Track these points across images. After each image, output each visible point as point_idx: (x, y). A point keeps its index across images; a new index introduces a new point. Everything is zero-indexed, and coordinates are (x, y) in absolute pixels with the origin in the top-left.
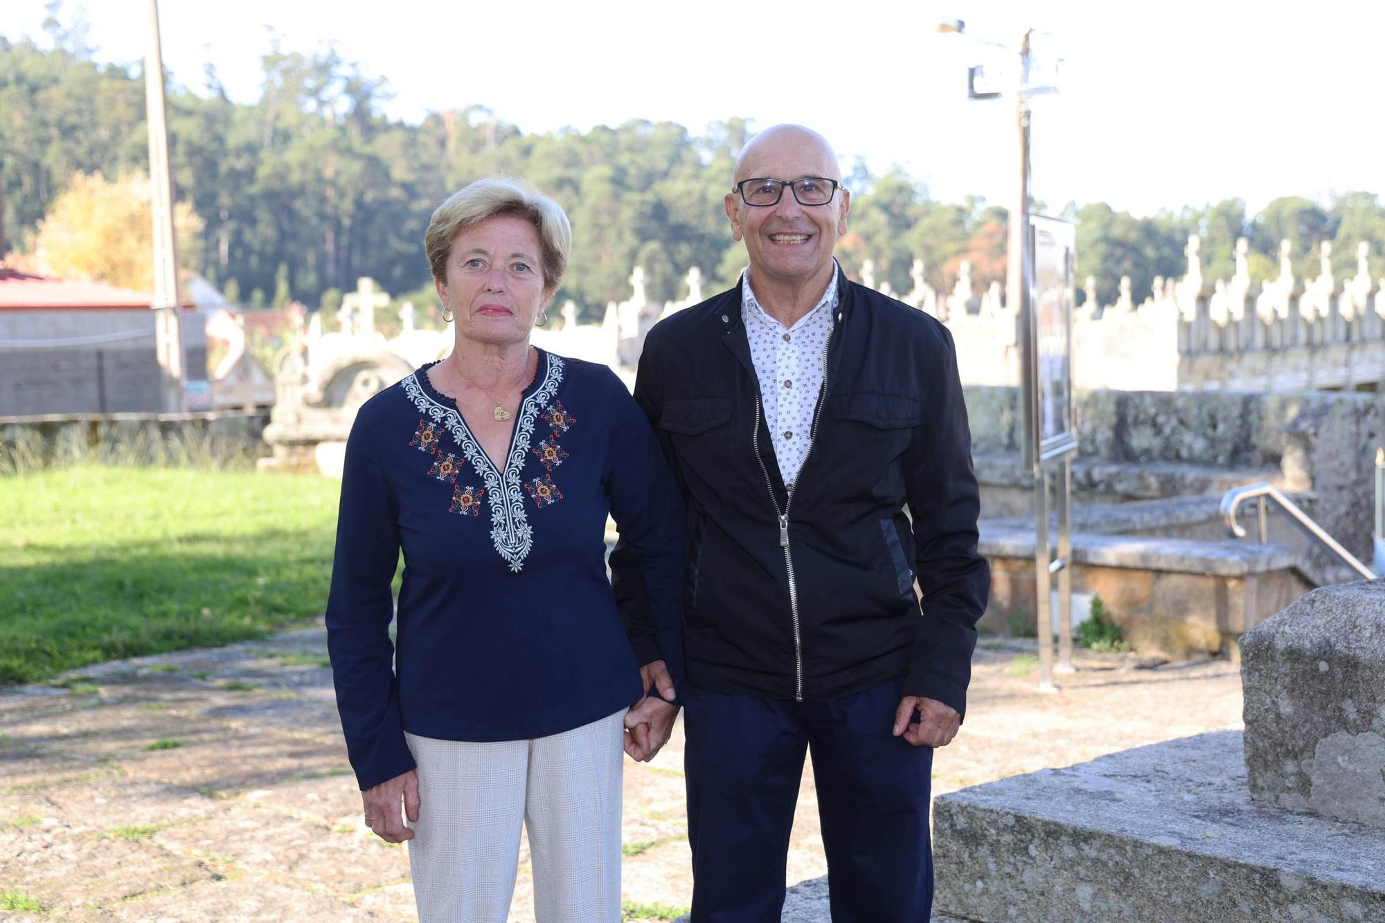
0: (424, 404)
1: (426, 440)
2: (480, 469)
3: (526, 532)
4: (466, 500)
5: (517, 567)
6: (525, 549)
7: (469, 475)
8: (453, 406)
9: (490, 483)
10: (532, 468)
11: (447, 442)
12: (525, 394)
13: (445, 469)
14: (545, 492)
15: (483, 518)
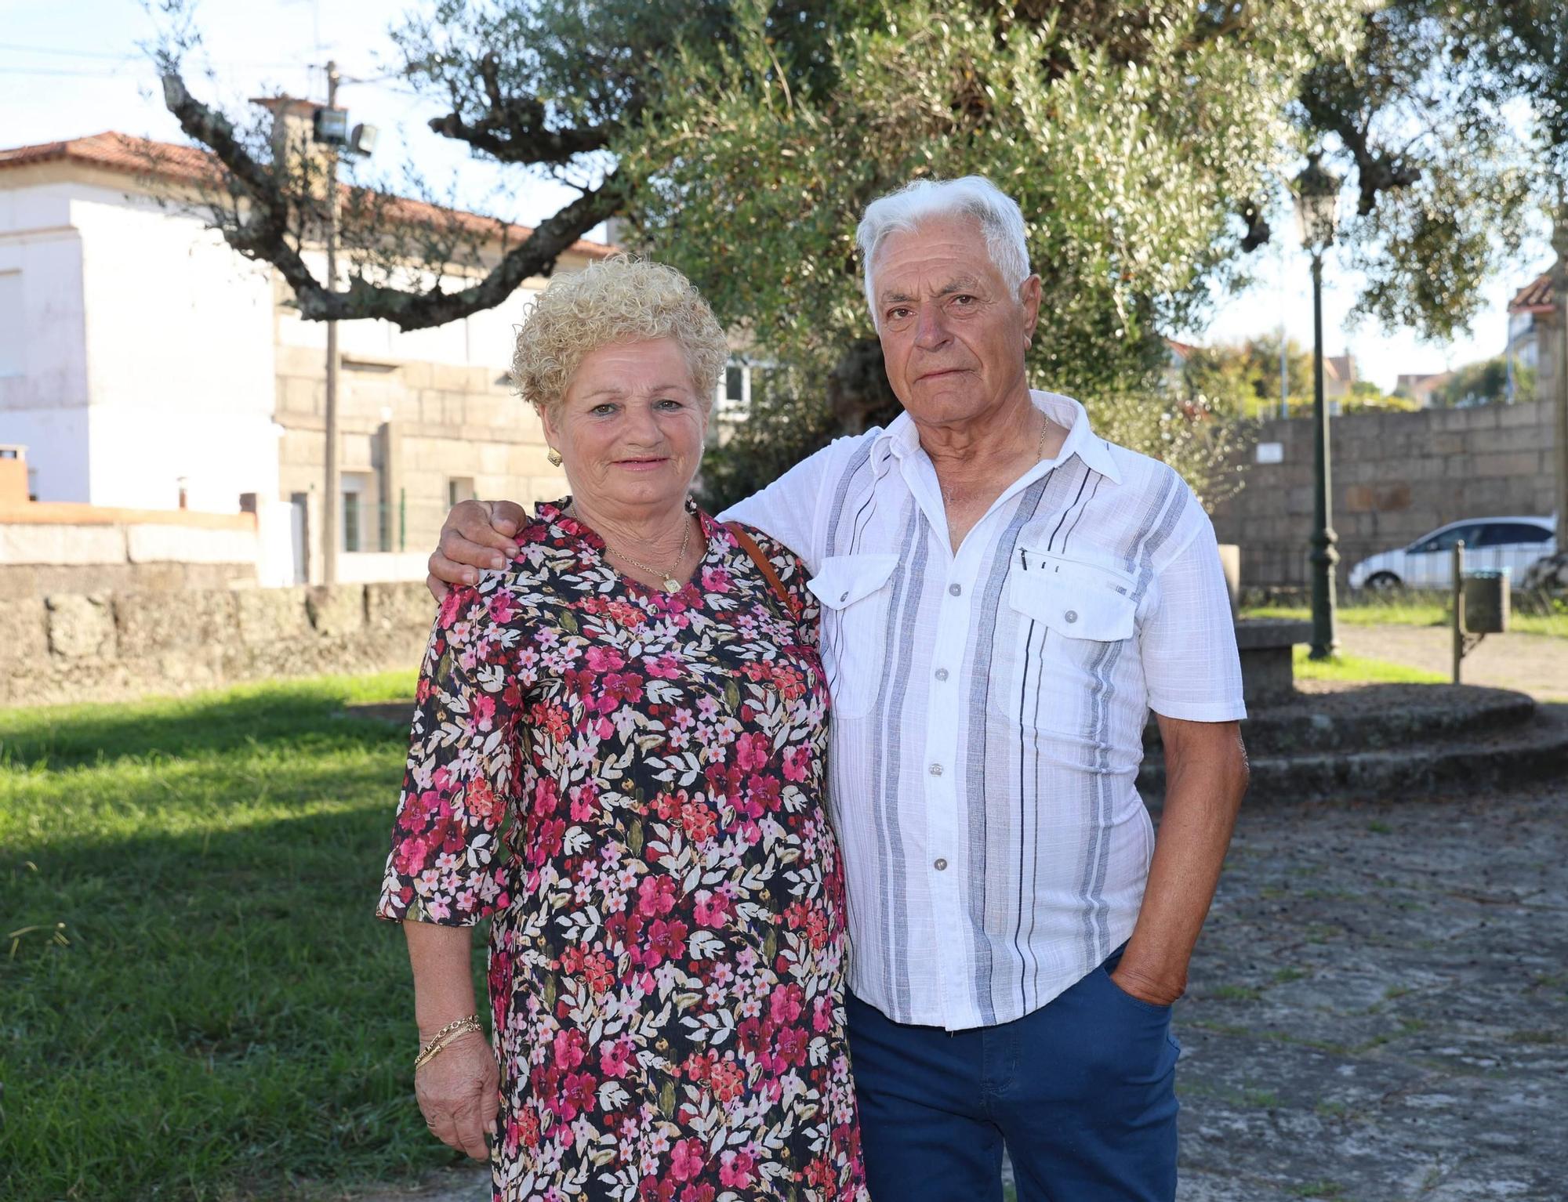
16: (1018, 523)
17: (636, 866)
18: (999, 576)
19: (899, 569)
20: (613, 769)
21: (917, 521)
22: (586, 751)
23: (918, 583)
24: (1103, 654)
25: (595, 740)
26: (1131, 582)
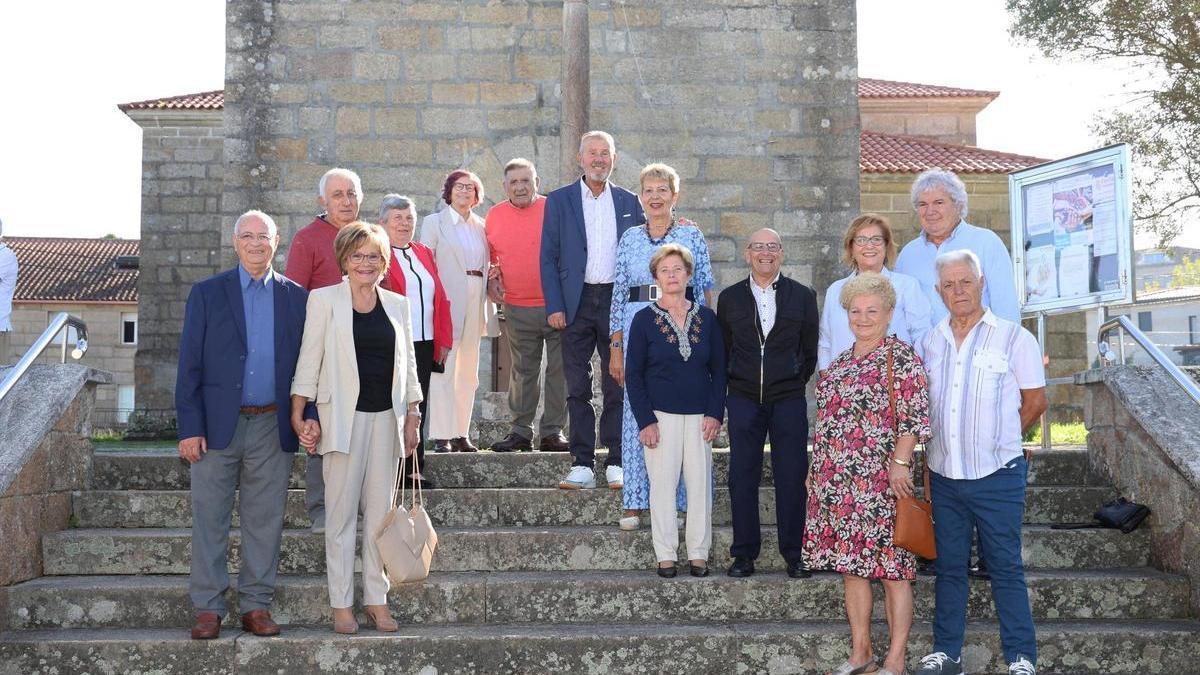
0: (657, 311)
1: (658, 321)
2: (676, 330)
3: (689, 349)
4: (671, 339)
5: (686, 360)
6: (689, 354)
7: (672, 331)
8: (667, 311)
9: (679, 335)
10: (691, 332)
11: (665, 322)
12: (689, 311)
13: (665, 329)
14: (695, 339)
15: (677, 344)
16: (974, 343)
17: (856, 424)
18: (970, 358)
19: (943, 362)
20: (858, 397)
21: (947, 346)
22: (853, 390)
23: (948, 364)
24: (1001, 377)
25: (856, 388)
26: (1007, 357)
